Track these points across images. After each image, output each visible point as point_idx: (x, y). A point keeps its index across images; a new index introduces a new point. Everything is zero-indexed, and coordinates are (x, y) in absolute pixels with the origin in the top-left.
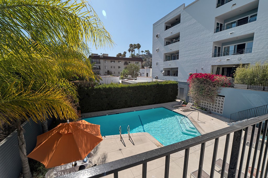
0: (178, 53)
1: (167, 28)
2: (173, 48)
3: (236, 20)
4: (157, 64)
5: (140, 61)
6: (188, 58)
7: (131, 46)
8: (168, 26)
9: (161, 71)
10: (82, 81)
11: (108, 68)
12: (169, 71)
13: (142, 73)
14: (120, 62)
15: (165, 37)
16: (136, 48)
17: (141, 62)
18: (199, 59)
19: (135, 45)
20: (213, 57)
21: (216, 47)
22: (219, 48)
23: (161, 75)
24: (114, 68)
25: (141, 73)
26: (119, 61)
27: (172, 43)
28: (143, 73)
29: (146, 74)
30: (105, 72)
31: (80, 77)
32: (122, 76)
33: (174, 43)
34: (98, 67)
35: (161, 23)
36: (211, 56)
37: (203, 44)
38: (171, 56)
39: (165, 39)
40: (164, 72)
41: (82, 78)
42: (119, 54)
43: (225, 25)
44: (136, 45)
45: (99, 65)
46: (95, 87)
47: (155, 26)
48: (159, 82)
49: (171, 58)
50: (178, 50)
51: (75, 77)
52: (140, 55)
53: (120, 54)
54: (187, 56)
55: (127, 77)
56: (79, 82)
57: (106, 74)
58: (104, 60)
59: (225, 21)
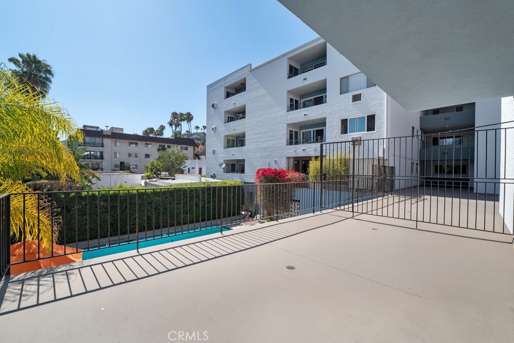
0: (244, 135)
1: (228, 95)
2: (237, 127)
3: (312, 98)
4: (214, 152)
5: (190, 145)
6: (258, 144)
7: (175, 115)
8: (230, 93)
9: (221, 165)
10: (56, 182)
11: (122, 157)
12: (233, 166)
13: (191, 168)
14: (150, 146)
15: (226, 110)
16: (184, 120)
17: (192, 147)
18: (272, 147)
19: (182, 115)
20: (287, 145)
21: (292, 131)
22: (296, 133)
23: (220, 171)
24: (136, 157)
25: (189, 169)
26: (146, 144)
27: (237, 120)
28: (193, 168)
29: (197, 170)
30: (115, 165)
31: (49, 174)
32: (149, 173)
33: (240, 119)
34: (99, 154)
35: (220, 87)
36: (285, 143)
37: (275, 125)
38: (237, 140)
39: (226, 112)
40: (224, 165)
41: (54, 177)
42: (149, 129)
43: (302, 102)
44: (185, 115)
45: (101, 149)
46: (84, 194)
47: (211, 89)
48: (212, 183)
49: (237, 144)
50: (243, 131)
51: (38, 175)
52: (192, 135)
53: (151, 130)
54: (256, 142)
55: (160, 175)
56: (48, 184)
57: (116, 169)
58: (114, 140)
59: (302, 97)
